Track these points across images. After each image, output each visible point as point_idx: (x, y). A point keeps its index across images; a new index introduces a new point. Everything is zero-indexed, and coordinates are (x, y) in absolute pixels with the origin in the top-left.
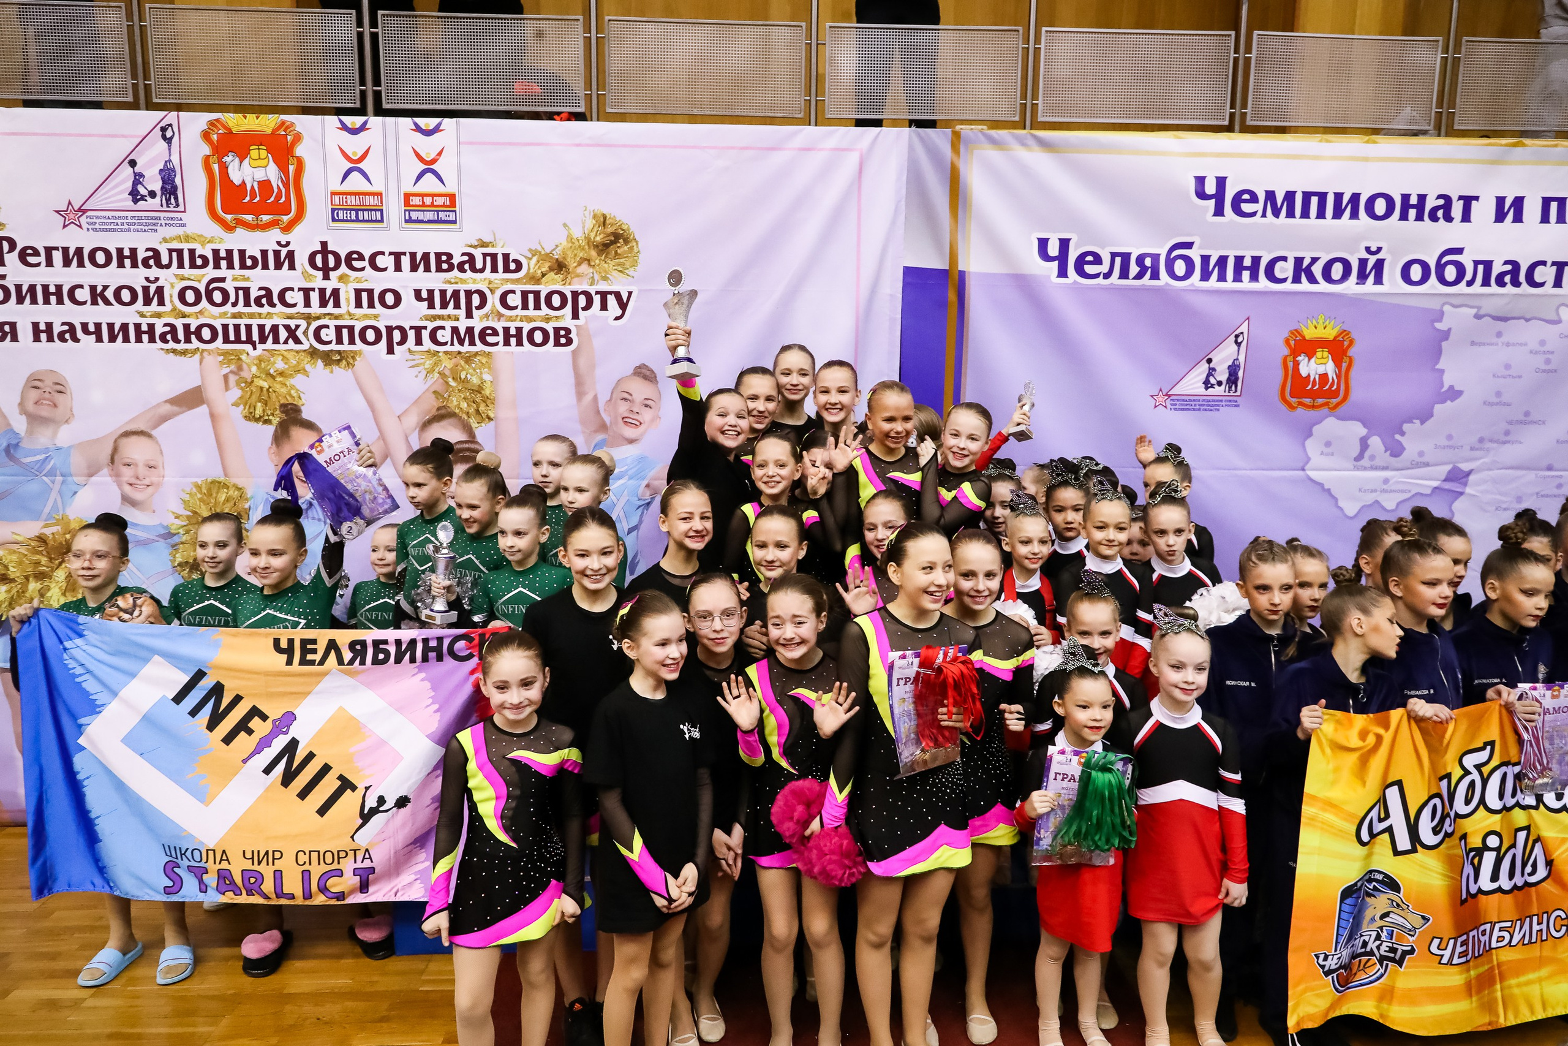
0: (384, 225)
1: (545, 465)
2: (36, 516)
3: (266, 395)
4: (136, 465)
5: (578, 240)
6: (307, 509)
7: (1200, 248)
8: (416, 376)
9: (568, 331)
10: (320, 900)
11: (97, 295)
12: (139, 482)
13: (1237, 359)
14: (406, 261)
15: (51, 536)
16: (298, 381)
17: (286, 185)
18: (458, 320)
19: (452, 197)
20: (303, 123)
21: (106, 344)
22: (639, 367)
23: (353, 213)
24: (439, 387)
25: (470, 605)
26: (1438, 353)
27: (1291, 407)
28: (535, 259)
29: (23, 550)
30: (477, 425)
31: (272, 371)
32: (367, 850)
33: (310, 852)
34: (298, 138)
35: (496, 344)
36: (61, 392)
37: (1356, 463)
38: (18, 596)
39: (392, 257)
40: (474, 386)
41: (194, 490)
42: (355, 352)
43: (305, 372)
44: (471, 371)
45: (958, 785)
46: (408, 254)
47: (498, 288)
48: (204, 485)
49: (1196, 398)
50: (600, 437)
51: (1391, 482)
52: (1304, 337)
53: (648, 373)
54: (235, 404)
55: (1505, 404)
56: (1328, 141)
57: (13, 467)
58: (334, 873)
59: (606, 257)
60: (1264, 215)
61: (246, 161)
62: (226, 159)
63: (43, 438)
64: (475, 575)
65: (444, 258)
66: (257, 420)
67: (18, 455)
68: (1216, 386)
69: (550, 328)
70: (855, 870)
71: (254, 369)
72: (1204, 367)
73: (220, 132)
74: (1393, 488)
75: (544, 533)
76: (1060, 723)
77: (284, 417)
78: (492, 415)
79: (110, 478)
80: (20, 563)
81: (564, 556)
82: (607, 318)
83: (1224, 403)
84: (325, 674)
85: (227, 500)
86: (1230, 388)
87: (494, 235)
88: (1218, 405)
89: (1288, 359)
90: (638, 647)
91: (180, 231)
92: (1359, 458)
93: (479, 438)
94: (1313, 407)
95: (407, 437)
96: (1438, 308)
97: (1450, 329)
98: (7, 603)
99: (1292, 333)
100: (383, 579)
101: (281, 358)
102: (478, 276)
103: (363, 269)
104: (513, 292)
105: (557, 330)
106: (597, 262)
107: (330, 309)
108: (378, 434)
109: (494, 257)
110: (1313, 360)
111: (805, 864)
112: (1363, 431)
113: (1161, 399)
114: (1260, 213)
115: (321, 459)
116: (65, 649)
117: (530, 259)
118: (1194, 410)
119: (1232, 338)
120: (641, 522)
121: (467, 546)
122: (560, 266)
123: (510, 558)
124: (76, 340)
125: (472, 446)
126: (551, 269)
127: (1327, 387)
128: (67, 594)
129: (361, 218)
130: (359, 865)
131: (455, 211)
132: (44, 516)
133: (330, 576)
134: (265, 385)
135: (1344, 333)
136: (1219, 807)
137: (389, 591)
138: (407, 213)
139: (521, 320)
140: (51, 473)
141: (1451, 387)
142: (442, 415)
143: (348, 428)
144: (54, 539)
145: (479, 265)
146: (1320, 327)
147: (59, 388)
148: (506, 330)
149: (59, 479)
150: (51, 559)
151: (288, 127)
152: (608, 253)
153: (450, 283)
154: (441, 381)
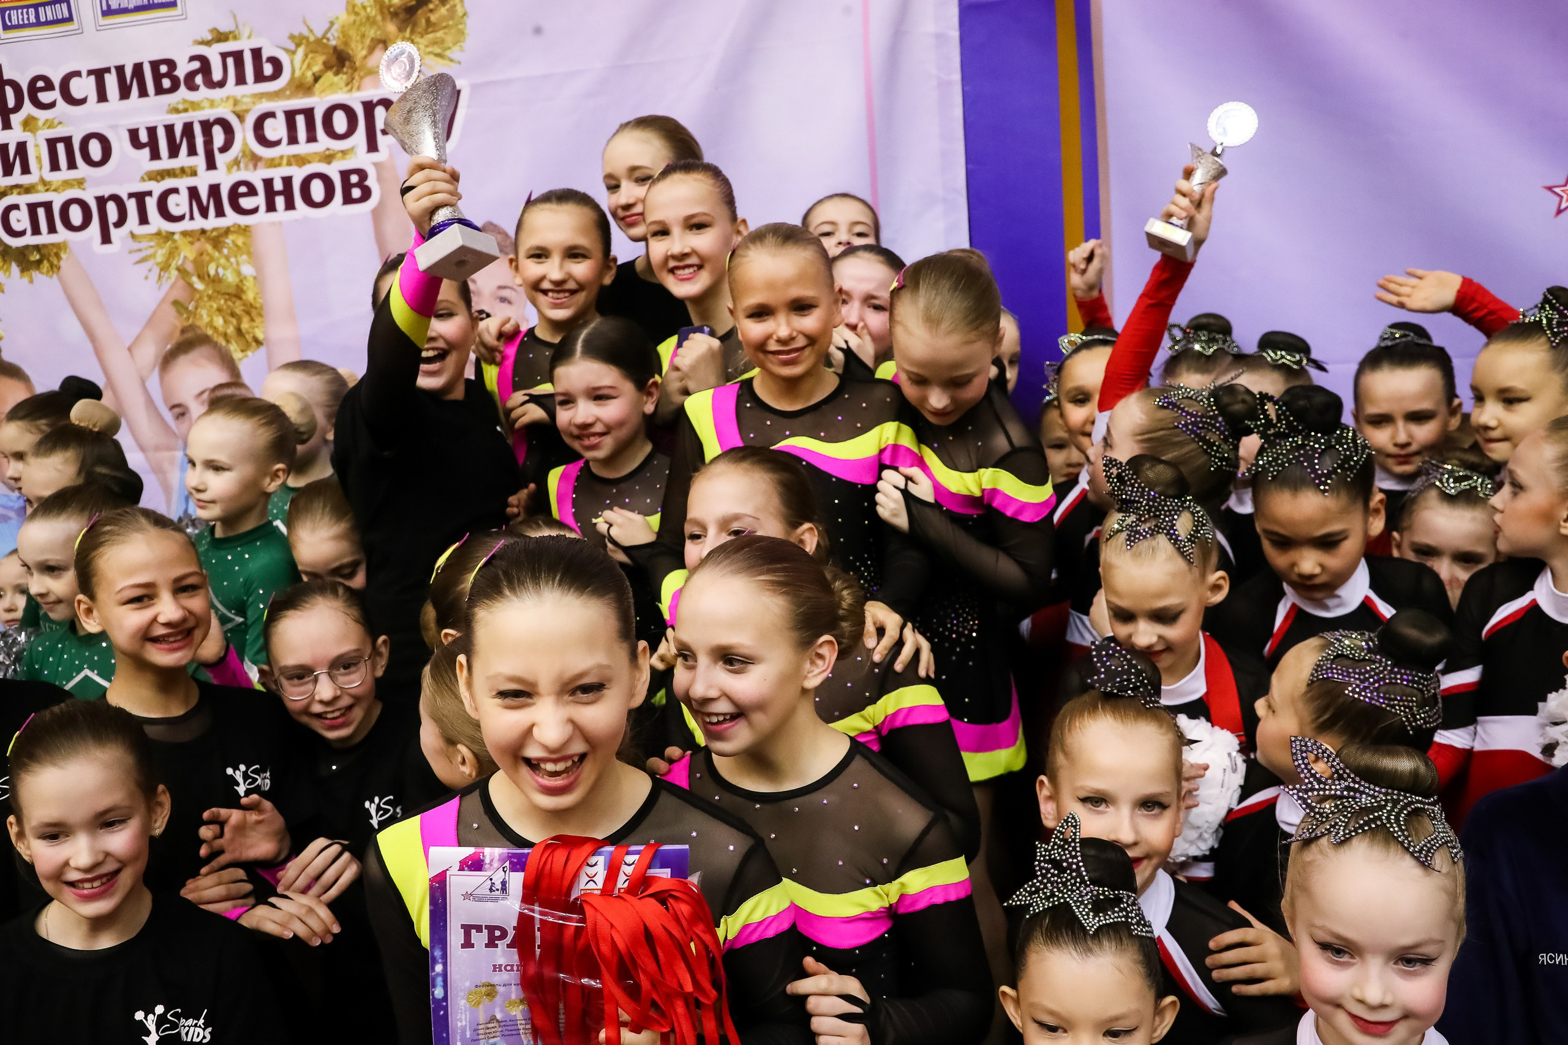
0: (75, 25)
5: (364, 8)
8: (146, 278)
9: (362, 174)
14: (111, 81)
18: (195, 174)
23: (32, 11)
24: (179, 294)
28: (301, 51)
30: (241, 355)
35: (255, 211)
39: (92, 78)
40: (229, 285)
42: (59, 246)
44: (223, 261)
46: (113, 71)
47: (247, 111)
59: (412, 32)
65: (164, 69)
69: (333, 171)
78: (260, 336)
87: (235, 17)
93: (246, 378)
95: (143, 382)
102: (217, 93)
103: (52, 105)
104: (272, 115)
105: (345, 175)
106: (399, 42)
107: (17, 177)
109: (238, 56)
117: (294, 53)
122: (340, 59)
126: (327, 66)
129: (43, 19)
139: (289, 164)
142: (190, 341)
145: (217, 76)
148: (268, 183)
152: (415, 25)
153: (176, 111)
154: (181, 283)
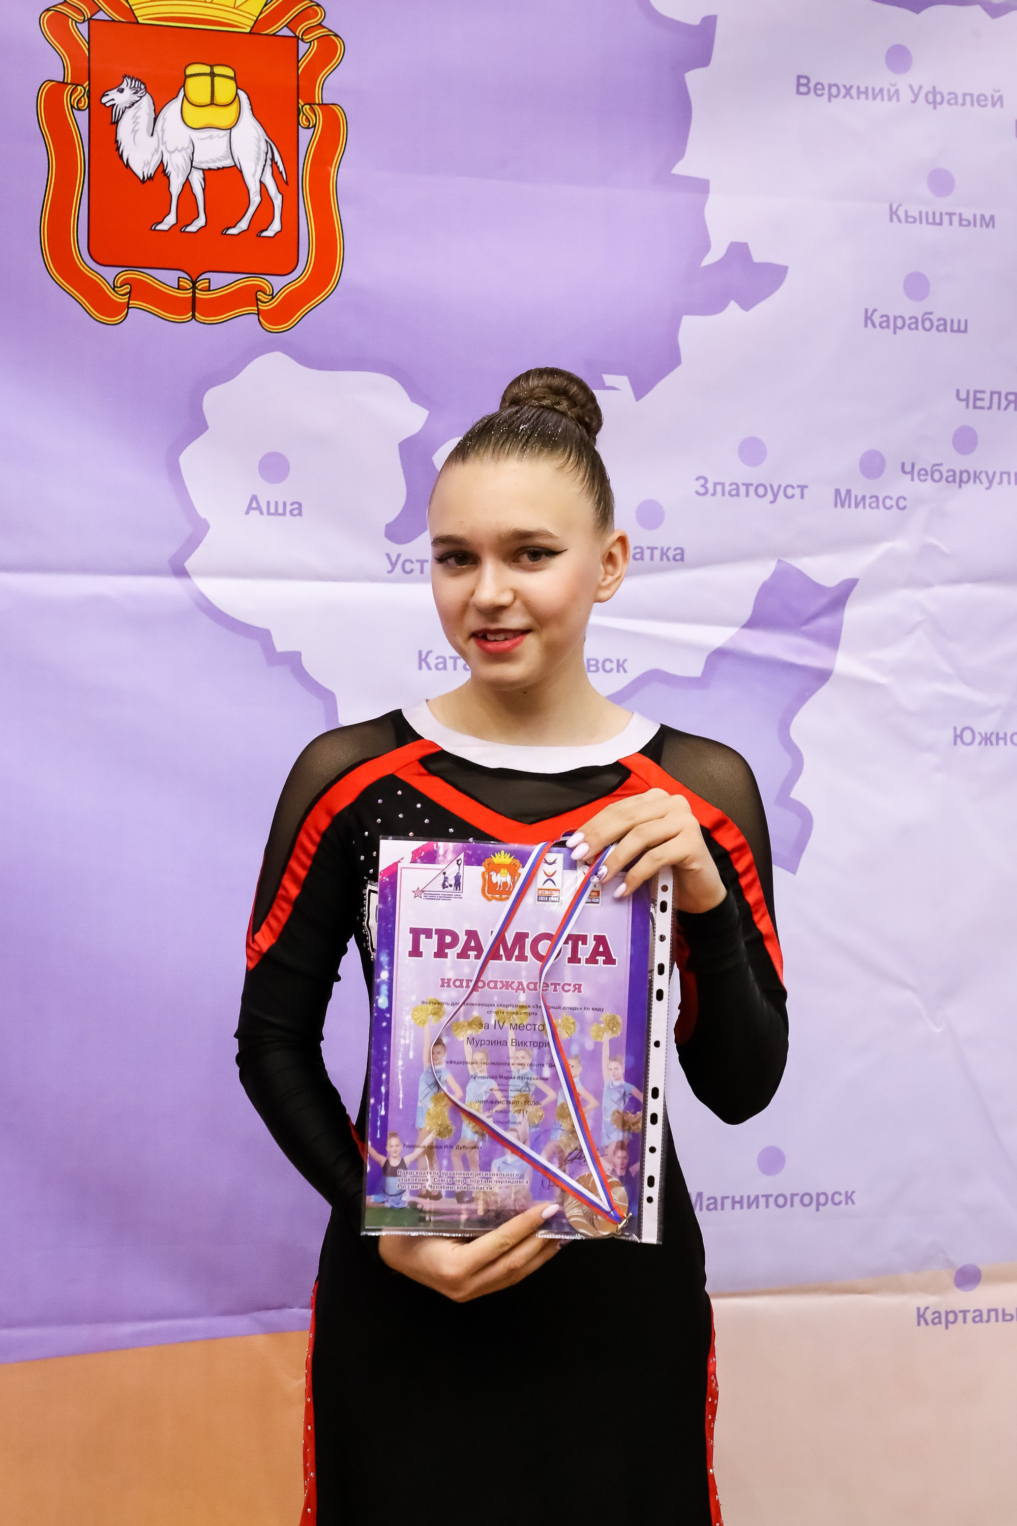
27: (102, 305)
37: (395, 549)
52: (127, 11)
55: (943, 325)
89: (67, 97)
94: (194, 305)
97: (709, 23)
110: (173, 109)
112: (408, 416)
127: (243, 225)
135: (294, 8)
141: (739, 250)
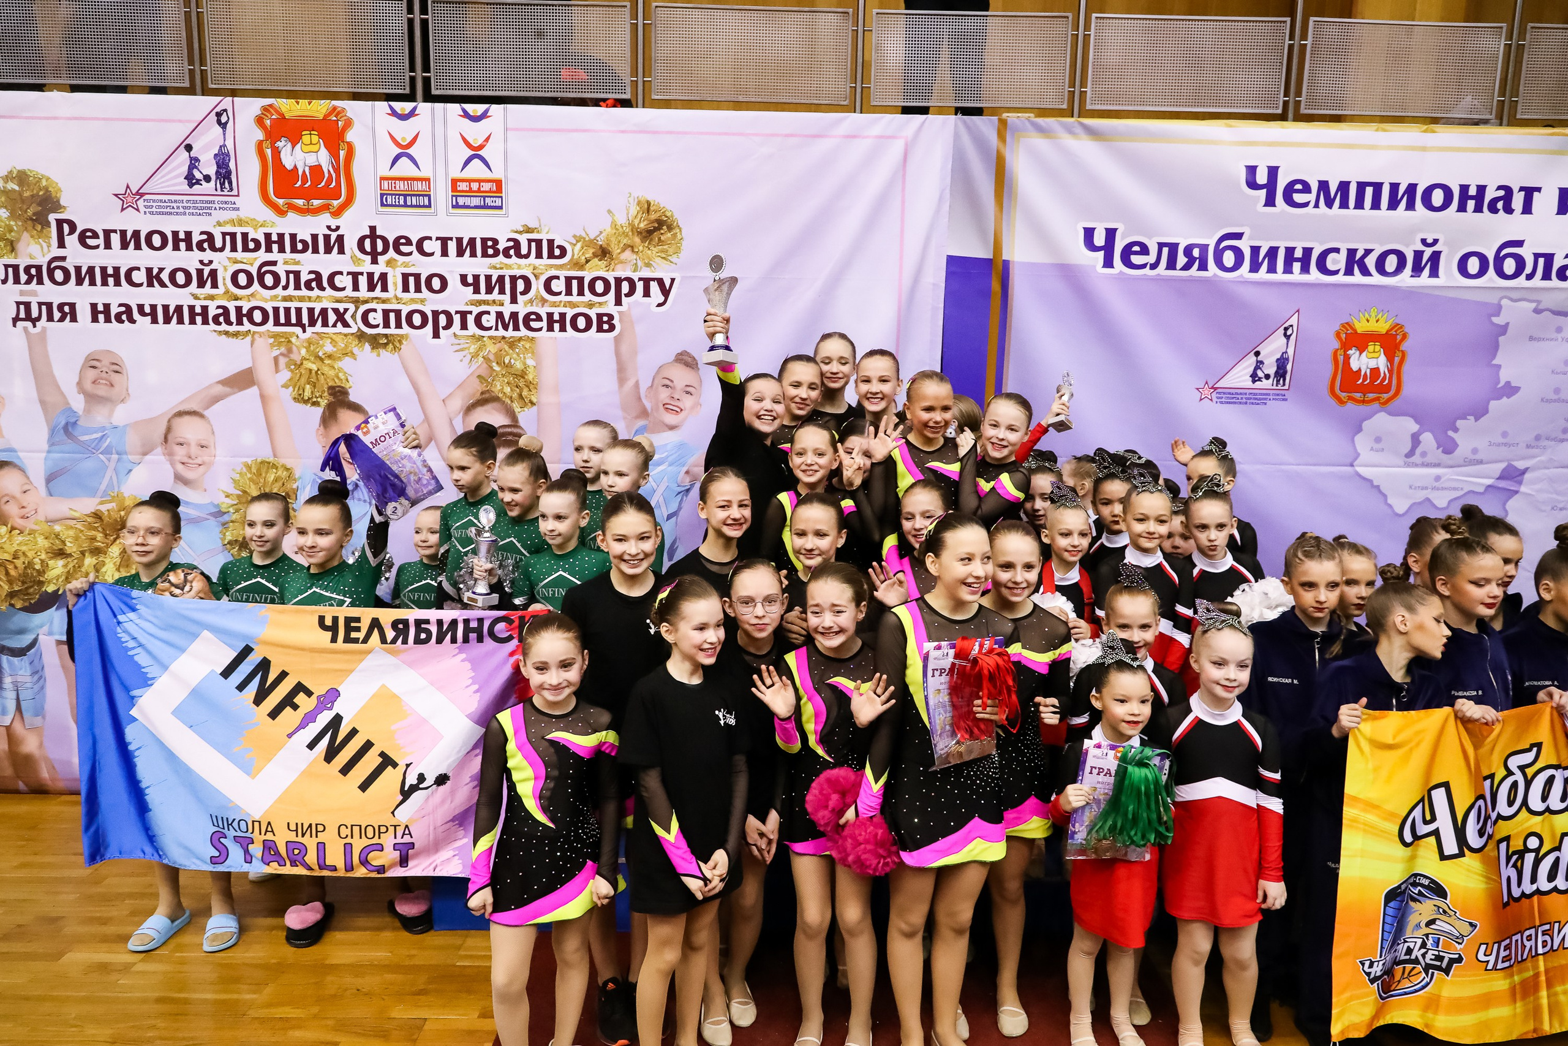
0: (432, 210)
1: (586, 451)
2: (93, 493)
3: (315, 377)
4: (189, 444)
5: (622, 227)
6: (353, 491)
7: (1250, 238)
8: (461, 361)
10: (361, 872)
11: (153, 278)
12: (191, 461)
13: (1286, 352)
14: (452, 246)
15: (106, 513)
16: (346, 364)
17: (337, 170)
18: (503, 305)
19: (499, 183)
20: (353, 109)
21: (161, 326)
22: (681, 354)
23: (402, 198)
24: (483, 371)
25: (511, 587)
26: (1495, 348)
27: (1341, 401)
28: (579, 245)
29: (79, 526)
30: (520, 410)
31: (320, 354)
32: (407, 826)
33: (352, 826)
34: (349, 123)
35: (540, 329)
36: (117, 372)
37: (1406, 460)
38: (75, 571)
39: (439, 242)
40: (517, 370)
41: (244, 470)
42: (402, 336)
43: (353, 355)
44: (515, 356)
45: (993, 779)
46: (454, 240)
47: (542, 274)
48: (253, 465)
49: (1241, 391)
50: (641, 423)
51: (1442, 480)
52: (1355, 331)
53: (690, 360)
54: (285, 386)
55: (1564, 401)
56: (1384, 130)
57: (70, 445)
58: (375, 847)
59: (649, 243)
60: (1317, 206)
61: (298, 146)
62: (279, 144)
63: (100, 417)
64: (516, 558)
65: (490, 243)
66: (306, 402)
67: (76, 433)
68: (1264, 380)
69: (593, 314)
70: (889, 860)
71: (303, 352)
72: (1251, 360)
73: (274, 117)
74: (1443, 486)
75: (584, 518)
76: (1097, 717)
77: (332, 399)
78: (534, 400)
79: (163, 458)
80: (76, 538)
81: (603, 541)
82: (650, 304)
83: (1271, 397)
84: (369, 652)
85: (276, 480)
86: (1278, 381)
87: (540, 220)
88: (1266, 399)
89: (1339, 353)
90: (677, 630)
91: (233, 215)
92: (1411, 454)
93: (522, 423)
94: (1364, 402)
95: (451, 422)
96: (1496, 302)
97: (1508, 324)
98: (63, 577)
99: (1344, 326)
100: (425, 561)
101: (330, 341)
102: (523, 261)
103: (410, 254)
104: (558, 278)
105: (600, 316)
106: (641, 248)
107: (378, 293)
108: (422, 417)
109: (539, 242)
110: (1364, 354)
111: (840, 853)
112: (1414, 427)
113: (1207, 392)
114: (1312, 204)
115: (367, 440)
116: (119, 623)
117: (575, 245)
118: (1240, 403)
119: (1281, 331)
120: (680, 508)
121: (508, 529)
122: (603, 253)
123: (550, 542)
124: (132, 321)
125: (515, 430)
126: (595, 255)
127: (1379, 382)
128: (121, 570)
129: (409, 203)
130: (399, 840)
131: (501, 197)
132: (100, 493)
133: (375, 555)
134: (314, 367)
135: (1397, 326)
136: (1258, 805)
137: (431, 573)
138: (454, 198)
139: (565, 306)
140: (108, 451)
141: (1508, 383)
142: (485, 399)
143: (394, 409)
144: (109, 516)
145: (524, 251)
146: (1373, 320)
147: (116, 368)
148: (550, 315)
149: (115, 457)
150: (106, 535)
151: (339, 113)
152: (651, 240)
153: (495, 268)
154: (485, 365)
